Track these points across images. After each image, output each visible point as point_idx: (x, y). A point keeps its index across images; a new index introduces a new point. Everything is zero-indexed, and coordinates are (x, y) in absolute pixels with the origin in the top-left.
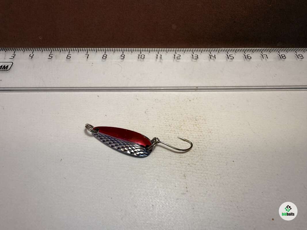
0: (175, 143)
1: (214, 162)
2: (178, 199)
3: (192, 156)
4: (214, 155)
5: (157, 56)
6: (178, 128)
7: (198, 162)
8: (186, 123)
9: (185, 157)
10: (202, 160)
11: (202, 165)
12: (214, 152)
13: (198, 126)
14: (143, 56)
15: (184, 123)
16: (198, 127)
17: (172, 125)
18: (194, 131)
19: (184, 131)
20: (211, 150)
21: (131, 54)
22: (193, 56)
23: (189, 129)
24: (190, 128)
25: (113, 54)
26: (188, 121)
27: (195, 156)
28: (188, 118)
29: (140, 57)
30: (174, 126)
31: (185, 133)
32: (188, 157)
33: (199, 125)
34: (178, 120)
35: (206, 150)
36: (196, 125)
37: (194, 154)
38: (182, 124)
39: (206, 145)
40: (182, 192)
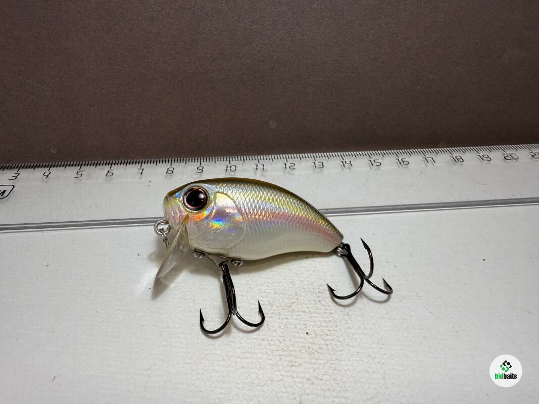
0: (281, 338)
3: (313, 361)
4: (357, 359)
6: (286, 308)
7: (326, 373)
8: (300, 298)
9: (300, 365)
10: (335, 370)
11: (334, 380)
12: (357, 353)
13: (323, 303)
15: (297, 299)
16: (323, 305)
17: (275, 303)
18: (316, 312)
19: (298, 314)
20: (351, 349)
23: (307, 310)
24: (308, 307)
26: (304, 294)
27: (320, 362)
28: (304, 289)
30: (279, 305)
31: (300, 317)
32: (306, 364)
33: (325, 301)
34: (285, 294)
35: (341, 349)
36: (320, 301)
37: (318, 358)
38: (294, 300)
39: (341, 339)
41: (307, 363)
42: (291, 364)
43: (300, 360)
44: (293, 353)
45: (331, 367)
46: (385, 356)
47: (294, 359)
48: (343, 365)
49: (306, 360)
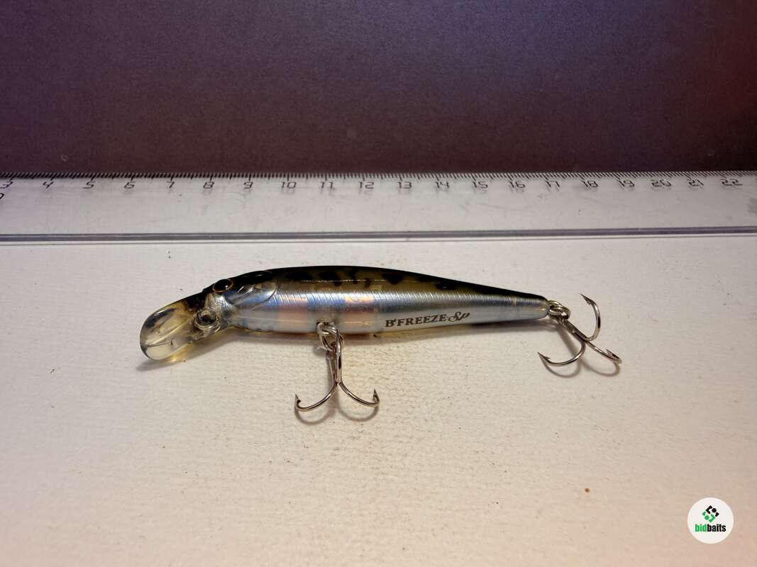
1: (434, 373)
2: (338, 449)
3: (379, 362)
4: (435, 360)
5: (323, 183)
7: (394, 373)
9: (363, 365)
10: (406, 370)
11: (403, 379)
12: (436, 356)
14: (292, 185)
20: (429, 351)
21: (267, 183)
22: (400, 183)
25: (229, 182)
29: (286, 185)
32: (370, 365)
35: (416, 351)
40: (351, 435)
41: (371, 363)
42: (351, 364)
43: (363, 360)
44: (355, 354)
45: (401, 368)
46: (470, 359)
47: (355, 359)
48: (416, 366)
49: (371, 361)
